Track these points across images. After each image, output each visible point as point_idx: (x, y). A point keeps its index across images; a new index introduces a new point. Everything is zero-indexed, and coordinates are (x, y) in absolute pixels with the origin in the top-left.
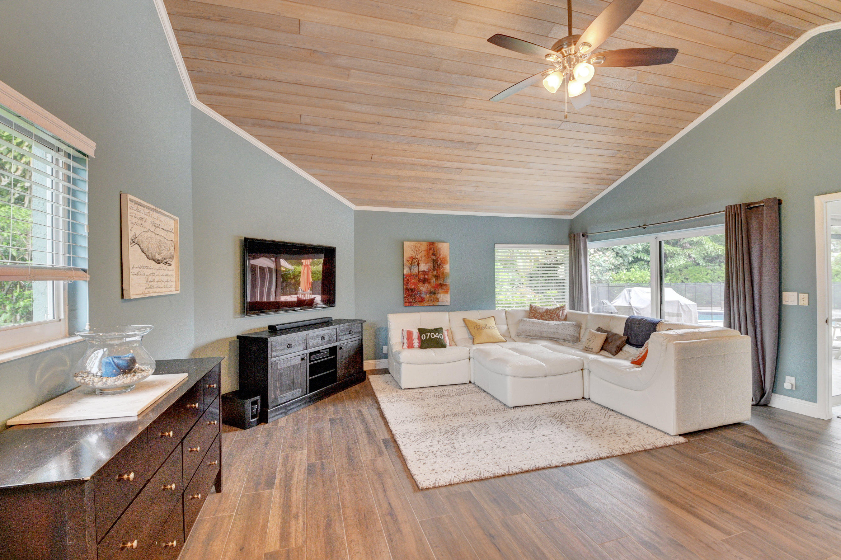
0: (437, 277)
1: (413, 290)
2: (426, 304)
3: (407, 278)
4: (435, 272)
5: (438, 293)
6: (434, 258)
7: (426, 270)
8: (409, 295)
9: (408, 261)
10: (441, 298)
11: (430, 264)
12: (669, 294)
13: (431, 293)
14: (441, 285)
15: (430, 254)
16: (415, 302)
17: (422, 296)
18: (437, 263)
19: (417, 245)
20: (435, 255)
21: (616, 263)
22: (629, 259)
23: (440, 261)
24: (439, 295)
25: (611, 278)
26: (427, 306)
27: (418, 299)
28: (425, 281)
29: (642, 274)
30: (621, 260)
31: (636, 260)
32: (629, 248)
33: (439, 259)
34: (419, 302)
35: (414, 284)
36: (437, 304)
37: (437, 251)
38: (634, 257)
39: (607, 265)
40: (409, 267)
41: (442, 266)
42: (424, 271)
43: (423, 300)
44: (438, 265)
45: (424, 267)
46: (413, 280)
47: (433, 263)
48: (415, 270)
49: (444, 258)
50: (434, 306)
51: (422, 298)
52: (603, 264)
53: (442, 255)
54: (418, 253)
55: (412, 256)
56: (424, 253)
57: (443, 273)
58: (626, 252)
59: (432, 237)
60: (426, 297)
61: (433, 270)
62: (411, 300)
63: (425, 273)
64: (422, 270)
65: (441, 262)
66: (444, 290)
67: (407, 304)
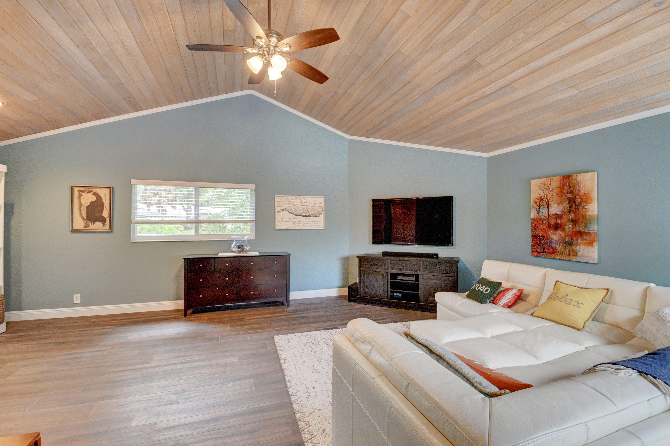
0: (574, 222)
1: (541, 238)
2: (558, 257)
3: (535, 223)
4: (572, 216)
5: (577, 244)
6: (571, 196)
7: (558, 213)
8: (537, 243)
9: (536, 202)
10: (581, 251)
11: (565, 205)
13: (565, 243)
14: (580, 233)
15: (565, 191)
16: (544, 252)
17: (553, 245)
18: (575, 202)
19: (546, 182)
20: (571, 192)
23: (579, 200)
24: (578, 247)
26: (559, 259)
27: (548, 249)
28: (557, 227)
33: (577, 197)
34: (549, 253)
35: (543, 230)
36: (574, 259)
37: (574, 186)
40: (537, 210)
41: (584, 207)
42: (556, 214)
43: (554, 251)
44: (576, 205)
45: (555, 209)
46: (542, 226)
47: (569, 203)
48: (544, 213)
49: (585, 195)
50: (569, 260)
51: (552, 248)
53: (582, 191)
54: (547, 192)
55: (540, 196)
56: (556, 191)
57: (584, 217)
59: (566, 169)
60: (559, 247)
61: (569, 212)
62: (539, 250)
63: (556, 216)
64: (553, 213)
65: (582, 200)
66: (586, 240)
67: (535, 253)
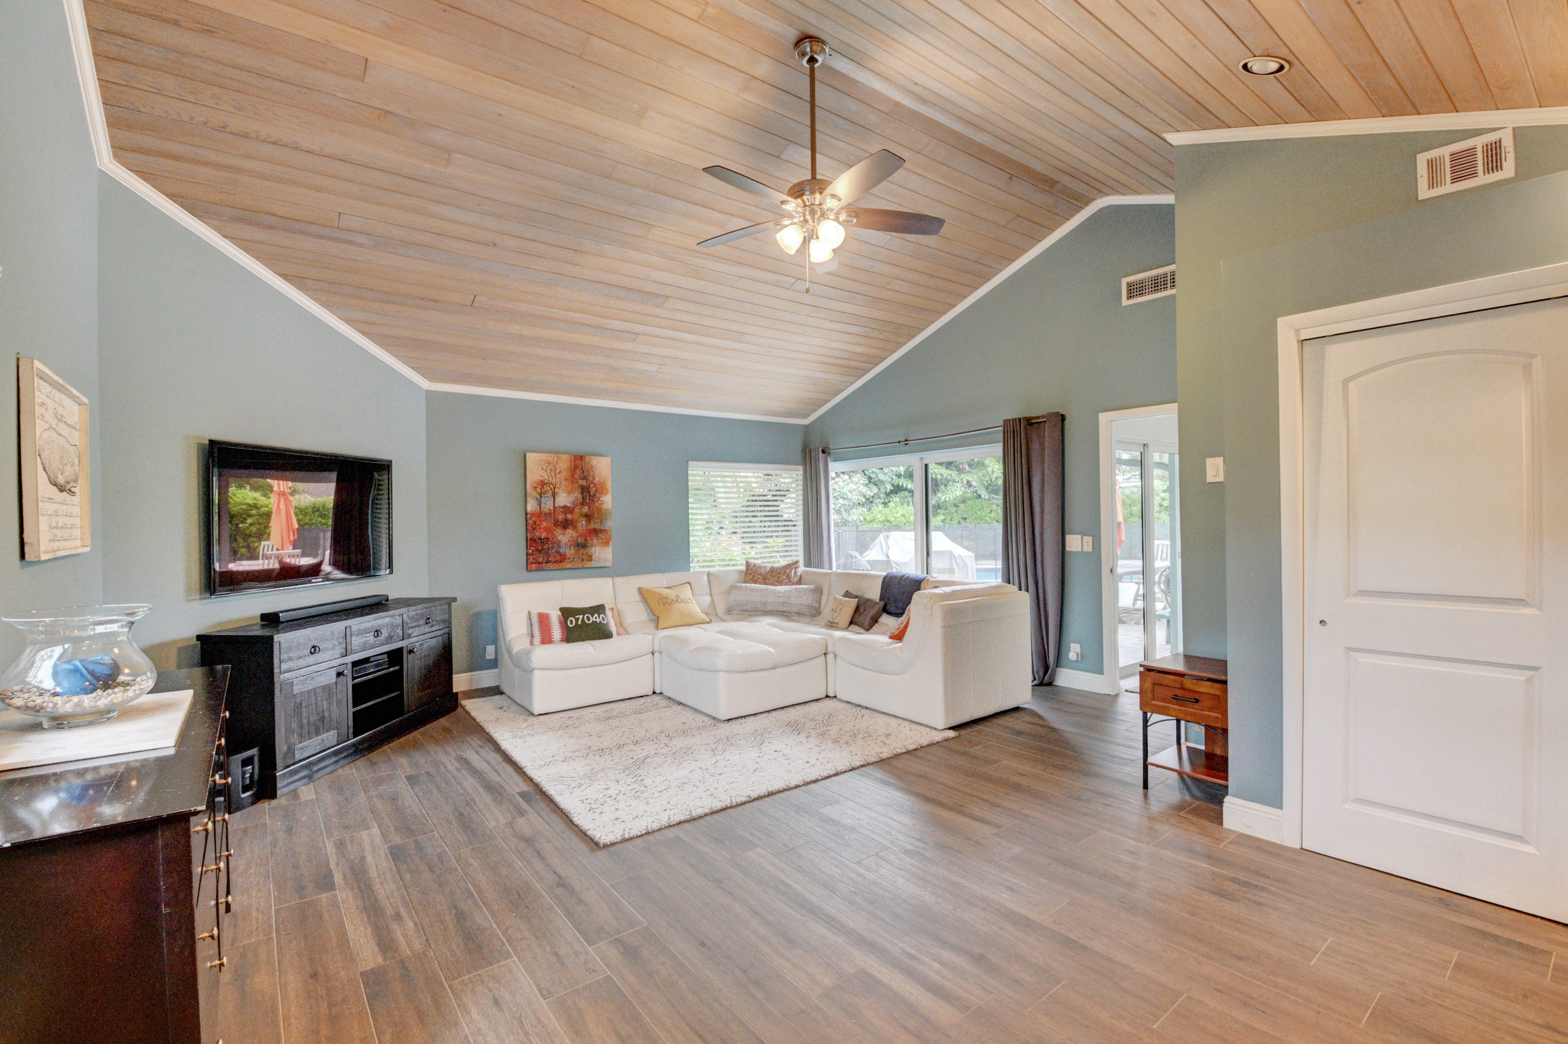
0: (588, 517)
1: (543, 541)
2: (568, 566)
3: (534, 519)
4: (586, 509)
5: (592, 546)
6: (584, 483)
7: (568, 505)
8: (537, 550)
9: (535, 488)
10: (597, 553)
11: (577, 495)
12: (939, 541)
13: (578, 545)
14: (596, 532)
15: (576, 477)
16: (548, 562)
17: (562, 550)
18: (589, 492)
19: (551, 459)
20: (584, 478)
21: (869, 493)
22: (886, 488)
23: (594, 489)
24: (593, 550)
25: (861, 518)
26: (570, 569)
27: (555, 557)
28: (566, 525)
29: (904, 511)
30: (875, 490)
31: (897, 489)
32: (886, 470)
33: (592, 485)
34: (555, 562)
35: (545, 529)
36: (589, 565)
37: (588, 471)
38: (893, 485)
39: (855, 498)
40: (537, 499)
41: (599, 499)
42: (565, 507)
43: (563, 558)
44: (590, 495)
45: (564, 499)
46: (544, 524)
47: (582, 493)
48: (548, 505)
49: (601, 483)
50: (583, 568)
51: (561, 555)
52: (850, 496)
53: (597, 479)
54: (553, 474)
55: (542, 478)
56: (565, 474)
57: (599, 510)
58: (881, 477)
59: (579, 446)
60: (569, 552)
61: (583, 504)
62: (541, 560)
63: (566, 509)
64: (562, 505)
65: (596, 491)
66: (601, 538)
67: (534, 566)
